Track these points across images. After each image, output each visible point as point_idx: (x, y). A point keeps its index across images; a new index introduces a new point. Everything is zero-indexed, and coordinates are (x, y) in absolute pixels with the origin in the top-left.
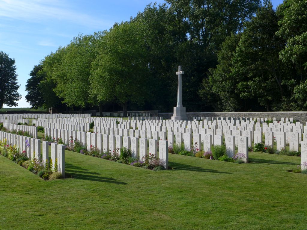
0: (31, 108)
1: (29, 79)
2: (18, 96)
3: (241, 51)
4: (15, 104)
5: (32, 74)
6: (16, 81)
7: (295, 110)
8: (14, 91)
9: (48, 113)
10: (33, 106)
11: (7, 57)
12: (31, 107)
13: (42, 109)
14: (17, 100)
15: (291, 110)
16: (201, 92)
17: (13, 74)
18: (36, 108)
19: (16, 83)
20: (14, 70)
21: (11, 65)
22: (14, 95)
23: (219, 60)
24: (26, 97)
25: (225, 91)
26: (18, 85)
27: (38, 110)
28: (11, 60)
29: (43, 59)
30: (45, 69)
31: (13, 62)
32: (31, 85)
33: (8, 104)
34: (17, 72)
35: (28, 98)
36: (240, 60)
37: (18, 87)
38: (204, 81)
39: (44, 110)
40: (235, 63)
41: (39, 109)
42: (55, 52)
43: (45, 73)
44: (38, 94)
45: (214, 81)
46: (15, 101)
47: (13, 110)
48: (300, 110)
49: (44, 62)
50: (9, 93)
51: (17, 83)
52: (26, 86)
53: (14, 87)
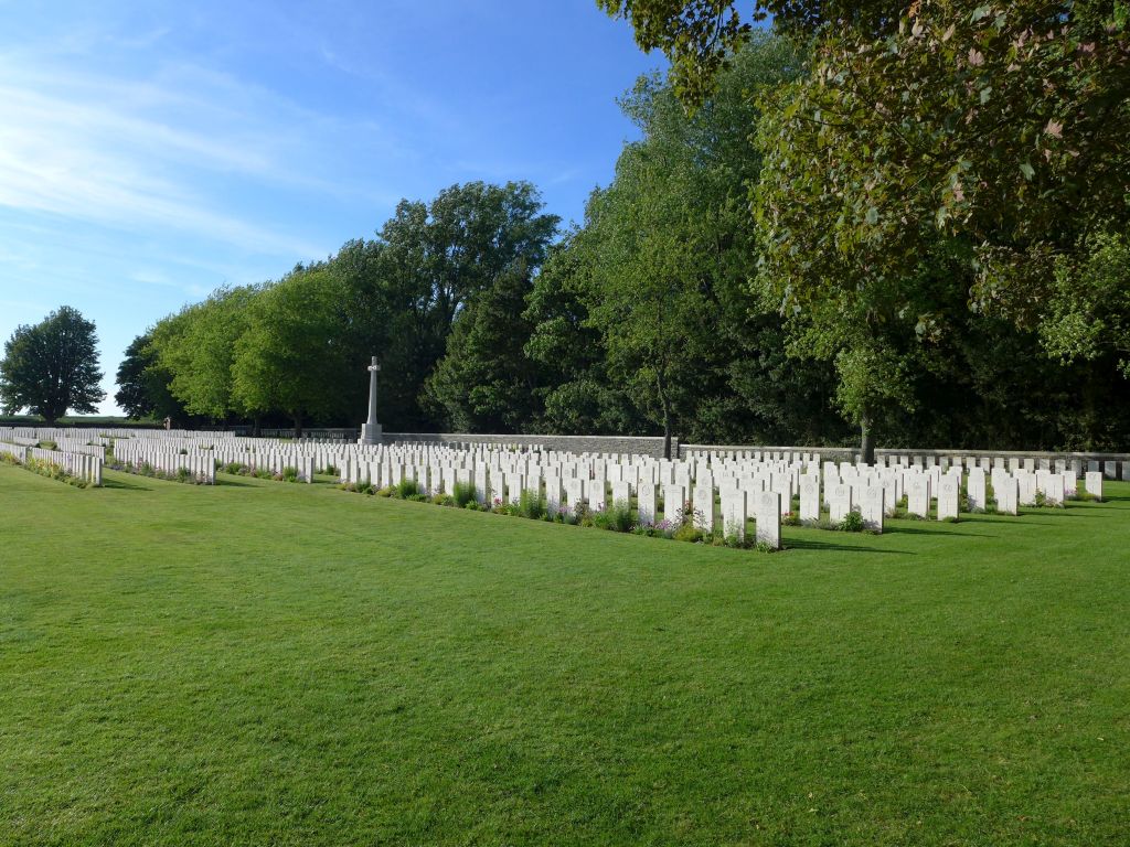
0: (127, 418)
1: (124, 363)
2: (101, 394)
3: (476, 338)
4: (92, 410)
5: (130, 352)
6: (96, 365)
7: (551, 433)
8: (90, 383)
9: (163, 428)
10: (131, 414)
11: (79, 317)
12: (125, 415)
13: (149, 420)
14: (97, 401)
15: (546, 434)
16: (421, 399)
17: (91, 352)
18: (137, 418)
19: (95, 369)
20: (92, 343)
21: (87, 334)
22: (92, 392)
23: (449, 348)
24: (116, 396)
25: (454, 400)
26: (100, 371)
27: (140, 422)
28: (88, 323)
29: (153, 324)
30: (155, 344)
31: (91, 328)
32: (127, 373)
33: (78, 409)
34: (98, 347)
35: (120, 398)
36: (477, 351)
37: (99, 377)
38: (426, 380)
39: (154, 422)
40: (470, 354)
41: (143, 421)
42: (177, 314)
43: (156, 351)
44: (141, 392)
45: (440, 383)
46: (92, 404)
47: (88, 421)
48: (558, 433)
49: (154, 331)
50: (81, 388)
51: (98, 368)
52: (118, 375)
53: (90, 375)
